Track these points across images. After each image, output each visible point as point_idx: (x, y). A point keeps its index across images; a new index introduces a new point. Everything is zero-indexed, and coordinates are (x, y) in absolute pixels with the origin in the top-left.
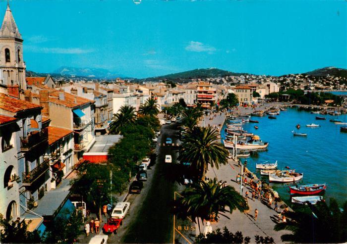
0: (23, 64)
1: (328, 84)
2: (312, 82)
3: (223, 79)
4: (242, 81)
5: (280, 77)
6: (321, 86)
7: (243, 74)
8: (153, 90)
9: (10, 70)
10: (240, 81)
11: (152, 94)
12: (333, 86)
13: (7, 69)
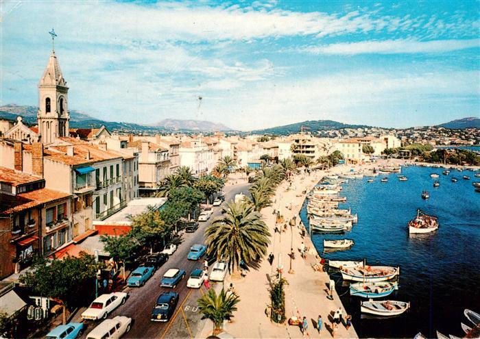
0: (67, 114)
1: (468, 139)
2: (446, 135)
3: (337, 132)
4: (360, 134)
5: (406, 130)
6: (458, 141)
7: (361, 127)
8: (236, 143)
9: (50, 121)
10: (357, 134)
11: (235, 148)
12: (475, 141)
13: (47, 120)
